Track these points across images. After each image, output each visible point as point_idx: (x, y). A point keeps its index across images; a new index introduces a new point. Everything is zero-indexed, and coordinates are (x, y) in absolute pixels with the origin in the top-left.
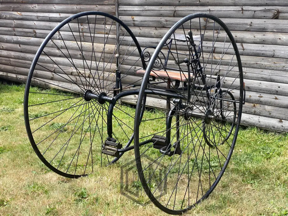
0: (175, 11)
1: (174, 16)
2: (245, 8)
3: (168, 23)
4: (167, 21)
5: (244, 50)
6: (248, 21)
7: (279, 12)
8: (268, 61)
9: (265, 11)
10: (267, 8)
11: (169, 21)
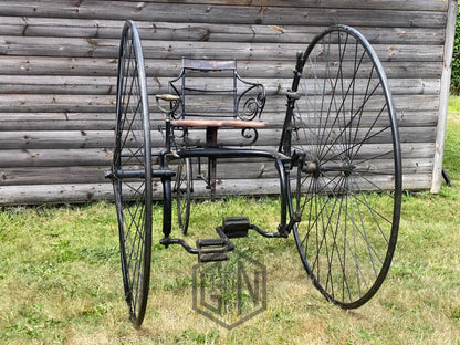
0: (27, 26)
1: (24, 35)
2: (159, 25)
3: (12, 46)
4: (8, 43)
5: (160, 86)
6: (166, 44)
7: (209, 32)
8: (199, 101)
9: (189, 29)
10: (192, 25)
11: (15, 43)
